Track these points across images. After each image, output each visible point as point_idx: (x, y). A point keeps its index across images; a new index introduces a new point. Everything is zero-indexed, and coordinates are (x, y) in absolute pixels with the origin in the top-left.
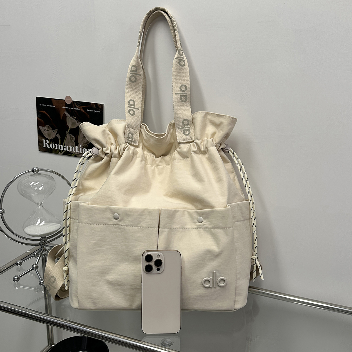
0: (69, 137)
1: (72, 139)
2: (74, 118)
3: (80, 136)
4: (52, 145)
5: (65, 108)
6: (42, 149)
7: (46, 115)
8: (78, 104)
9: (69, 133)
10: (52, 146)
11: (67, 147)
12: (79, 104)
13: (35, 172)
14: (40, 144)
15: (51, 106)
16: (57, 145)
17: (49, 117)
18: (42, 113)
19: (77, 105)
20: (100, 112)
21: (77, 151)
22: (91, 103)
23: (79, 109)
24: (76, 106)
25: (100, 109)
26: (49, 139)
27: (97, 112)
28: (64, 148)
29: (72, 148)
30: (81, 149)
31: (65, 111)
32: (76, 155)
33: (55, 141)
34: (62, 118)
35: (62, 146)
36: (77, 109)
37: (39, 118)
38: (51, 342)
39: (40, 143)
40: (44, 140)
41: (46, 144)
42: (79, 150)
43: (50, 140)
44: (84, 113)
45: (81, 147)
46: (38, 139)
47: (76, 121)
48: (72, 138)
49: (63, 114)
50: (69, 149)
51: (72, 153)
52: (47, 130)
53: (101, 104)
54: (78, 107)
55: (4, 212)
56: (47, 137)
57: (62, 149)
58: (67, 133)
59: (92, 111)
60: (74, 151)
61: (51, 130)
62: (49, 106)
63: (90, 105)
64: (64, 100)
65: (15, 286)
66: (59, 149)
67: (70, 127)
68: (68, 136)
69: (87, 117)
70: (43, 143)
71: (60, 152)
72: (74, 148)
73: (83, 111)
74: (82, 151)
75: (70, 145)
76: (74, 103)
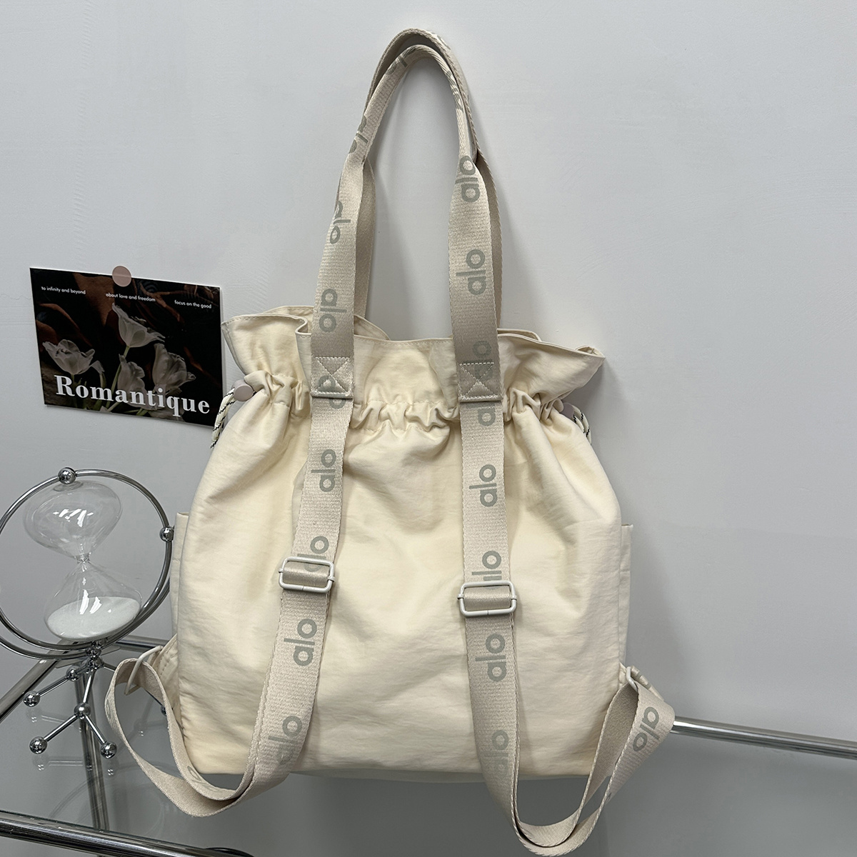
0: (128, 369)
1: (137, 374)
2: (139, 322)
3: (157, 365)
4: (82, 389)
5: (113, 296)
6: (52, 398)
7: (62, 314)
8: (149, 287)
9: (129, 359)
10: (82, 391)
11: (124, 393)
12: (151, 288)
13: (66, 479)
14: (47, 387)
15: (72, 291)
16: (94, 390)
17: (70, 318)
18: (50, 309)
19: (147, 290)
20: (210, 307)
21: (151, 403)
22: (184, 284)
23: (154, 300)
24: (144, 291)
25: (211, 300)
26: (72, 374)
27: (203, 306)
28: (114, 396)
29: (138, 396)
30: (161, 397)
31: (113, 304)
32: (150, 412)
33: (89, 379)
34: (105, 321)
35: (109, 391)
36: (148, 299)
37: (43, 322)
39: (48, 385)
40: (59, 378)
41: (64, 388)
42: (156, 400)
43: (75, 376)
44: (165, 309)
45: (161, 394)
46: (42, 375)
47: (145, 329)
48: (137, 370)
49: (109, 313)
50: (129, 398)
51: (139, 408)
52: (66, 353)
53: (212, 288)
54: (148, 293)
56: (66, 369)
57: (110, 399)
58: (123, 360)
59: (188, 304)
60: (142, 402)
61: (77, 351)
62: (68, 291)
63: (183, 290)
64: (111, 277)
66: (102, 397)
67: (128, 344)
68: (125, 367)
69: (176, 319)
70: (56, 385)
71: (105, 406)
72: (141, 395)
73: (165, 305)
74: (165, 403)
75: (131, 388)
76: (139, 285)
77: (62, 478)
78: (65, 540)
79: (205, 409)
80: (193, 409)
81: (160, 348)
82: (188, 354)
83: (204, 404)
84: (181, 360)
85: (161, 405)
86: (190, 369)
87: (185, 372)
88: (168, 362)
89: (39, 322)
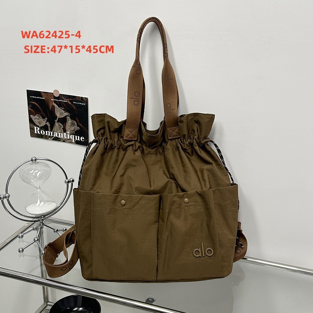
0: (58, 125)
1: (61, 127)
2: (61, 109)
3: (67, 124)
4: (43, 131)
5: (53, 100)
6: (33, 134)
7: (37, 106)
9: (58, 122)
11: (56, 133)
12: (66, 97)
16: (47, 132)
17: (39, 107)
18: (33, 104)
19: (64, 98)
20: (85, 104)
21: (65, 137)
22: (76, 96)
23: (67, 101)
25: (85, 102)
26: (40, 126)
27: (82, 104)
28: (53, 134)
29: (61, 134)
31: (53, 103)
32: (65, 140)
33: (45, 128)
34: (50, 108)
35: (51, 132)
36: (65, 101)
37: (30, 108)
38: (47, 301)
39: (32, 129)
40: (35, 128)
41: (37, 131)
42: (67, 136)
43: (41, 127)
44: (70, 105)
45: (68, 134)
46: (30, 126)
47: (64, 111)
49: (52, 106)
50: (58, 135)
51: (61, 139)
52: (38, 119)
53: (85, 98)
54: (65, 99)
55: (9, 196)
56: (38, 124)
58: (56, 122)
59: (78, 103)
60: (62, 137)
61: (41, 118)
62: (39, 98)
63: (76, 98)
64: (53, 93)
65: (20, 256)
66: (49, 135)
67: (58, 116)
68: (57, 124)
69: (74, 108)
70: (34, 130)
71: (50, 138)
72: (62, 134)
73: (70, 103)
74: (70, 137)
75: (59, 132)
76: (61, 96)
77: (32, 160)
78: (32, 181)
79: (83, 140)
80: (79, 139)
81: (68, 118)
82: (78, 120)
83: (82, 138)
84: (75, 122)
85: (68, 138)
86: (78, 125)
87: (76, 127)
88: (71, 123)
89: (29, 108)
